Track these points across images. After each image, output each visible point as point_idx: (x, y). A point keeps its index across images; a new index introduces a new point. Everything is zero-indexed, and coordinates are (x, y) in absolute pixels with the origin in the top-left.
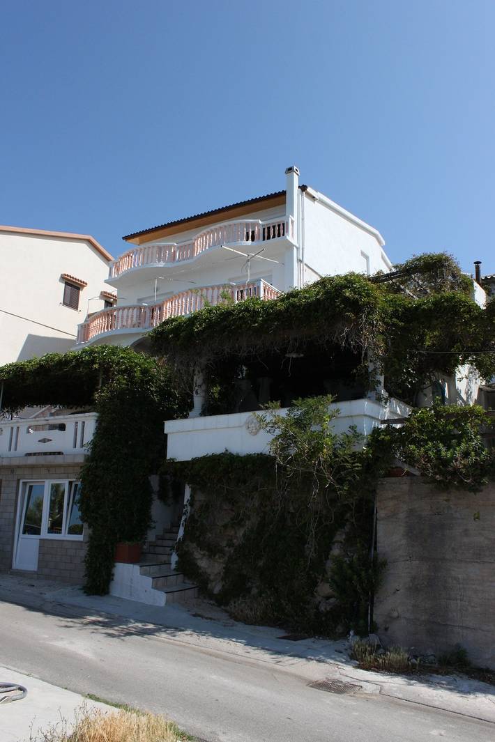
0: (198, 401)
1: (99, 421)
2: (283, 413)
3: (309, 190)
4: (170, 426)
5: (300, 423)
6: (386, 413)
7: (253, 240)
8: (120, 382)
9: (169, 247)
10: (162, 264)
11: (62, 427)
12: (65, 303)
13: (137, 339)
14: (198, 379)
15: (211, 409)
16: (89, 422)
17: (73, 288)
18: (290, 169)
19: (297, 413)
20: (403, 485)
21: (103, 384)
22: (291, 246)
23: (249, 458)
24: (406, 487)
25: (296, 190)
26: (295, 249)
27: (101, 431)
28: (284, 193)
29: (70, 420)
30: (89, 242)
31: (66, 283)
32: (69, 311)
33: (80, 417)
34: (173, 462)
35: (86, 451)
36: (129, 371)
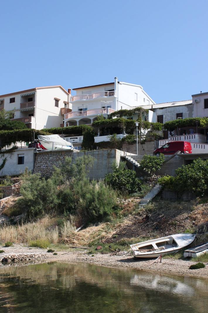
0: (99, 134)
1: (84, 137)
2: (111, 136)
3: (120, 83)
4: (95, 138)
5: (113, 137)
6: (125, 136)
7: (107, 96)
8: (86, 131)
9: (86, 95)
10: (85, 100)
11: (77, 138)
12: (55, 106)
13: (80, 119)
14: (99, 130)
15: (101, 135)
16: (82, 137)
17: (57, 101)
18: (116, 78)
19: (113, 136)
20: (125, 144)
21: (84, 131)
22: (115, 98)
23: (107, 142)
24: (126, 145)
25: (117, 83)
26: (116, 98)
27: (84, 139)
28: (114, 83)
29: (78, 137)
30: (60, 87)
31: (55, 100)
32: (56, 107)
33: (80, 137)
34: (96, 143)
35: (82, 142)
36: (88, 129)
